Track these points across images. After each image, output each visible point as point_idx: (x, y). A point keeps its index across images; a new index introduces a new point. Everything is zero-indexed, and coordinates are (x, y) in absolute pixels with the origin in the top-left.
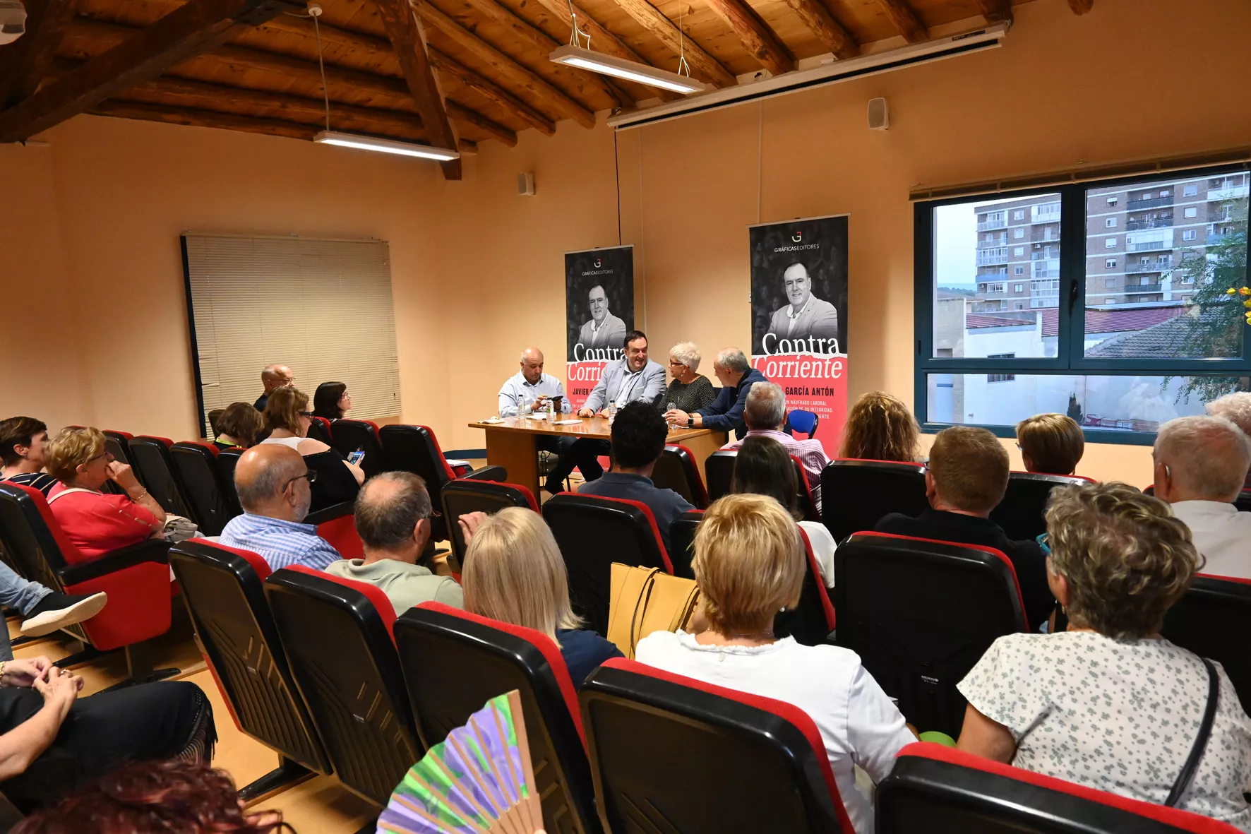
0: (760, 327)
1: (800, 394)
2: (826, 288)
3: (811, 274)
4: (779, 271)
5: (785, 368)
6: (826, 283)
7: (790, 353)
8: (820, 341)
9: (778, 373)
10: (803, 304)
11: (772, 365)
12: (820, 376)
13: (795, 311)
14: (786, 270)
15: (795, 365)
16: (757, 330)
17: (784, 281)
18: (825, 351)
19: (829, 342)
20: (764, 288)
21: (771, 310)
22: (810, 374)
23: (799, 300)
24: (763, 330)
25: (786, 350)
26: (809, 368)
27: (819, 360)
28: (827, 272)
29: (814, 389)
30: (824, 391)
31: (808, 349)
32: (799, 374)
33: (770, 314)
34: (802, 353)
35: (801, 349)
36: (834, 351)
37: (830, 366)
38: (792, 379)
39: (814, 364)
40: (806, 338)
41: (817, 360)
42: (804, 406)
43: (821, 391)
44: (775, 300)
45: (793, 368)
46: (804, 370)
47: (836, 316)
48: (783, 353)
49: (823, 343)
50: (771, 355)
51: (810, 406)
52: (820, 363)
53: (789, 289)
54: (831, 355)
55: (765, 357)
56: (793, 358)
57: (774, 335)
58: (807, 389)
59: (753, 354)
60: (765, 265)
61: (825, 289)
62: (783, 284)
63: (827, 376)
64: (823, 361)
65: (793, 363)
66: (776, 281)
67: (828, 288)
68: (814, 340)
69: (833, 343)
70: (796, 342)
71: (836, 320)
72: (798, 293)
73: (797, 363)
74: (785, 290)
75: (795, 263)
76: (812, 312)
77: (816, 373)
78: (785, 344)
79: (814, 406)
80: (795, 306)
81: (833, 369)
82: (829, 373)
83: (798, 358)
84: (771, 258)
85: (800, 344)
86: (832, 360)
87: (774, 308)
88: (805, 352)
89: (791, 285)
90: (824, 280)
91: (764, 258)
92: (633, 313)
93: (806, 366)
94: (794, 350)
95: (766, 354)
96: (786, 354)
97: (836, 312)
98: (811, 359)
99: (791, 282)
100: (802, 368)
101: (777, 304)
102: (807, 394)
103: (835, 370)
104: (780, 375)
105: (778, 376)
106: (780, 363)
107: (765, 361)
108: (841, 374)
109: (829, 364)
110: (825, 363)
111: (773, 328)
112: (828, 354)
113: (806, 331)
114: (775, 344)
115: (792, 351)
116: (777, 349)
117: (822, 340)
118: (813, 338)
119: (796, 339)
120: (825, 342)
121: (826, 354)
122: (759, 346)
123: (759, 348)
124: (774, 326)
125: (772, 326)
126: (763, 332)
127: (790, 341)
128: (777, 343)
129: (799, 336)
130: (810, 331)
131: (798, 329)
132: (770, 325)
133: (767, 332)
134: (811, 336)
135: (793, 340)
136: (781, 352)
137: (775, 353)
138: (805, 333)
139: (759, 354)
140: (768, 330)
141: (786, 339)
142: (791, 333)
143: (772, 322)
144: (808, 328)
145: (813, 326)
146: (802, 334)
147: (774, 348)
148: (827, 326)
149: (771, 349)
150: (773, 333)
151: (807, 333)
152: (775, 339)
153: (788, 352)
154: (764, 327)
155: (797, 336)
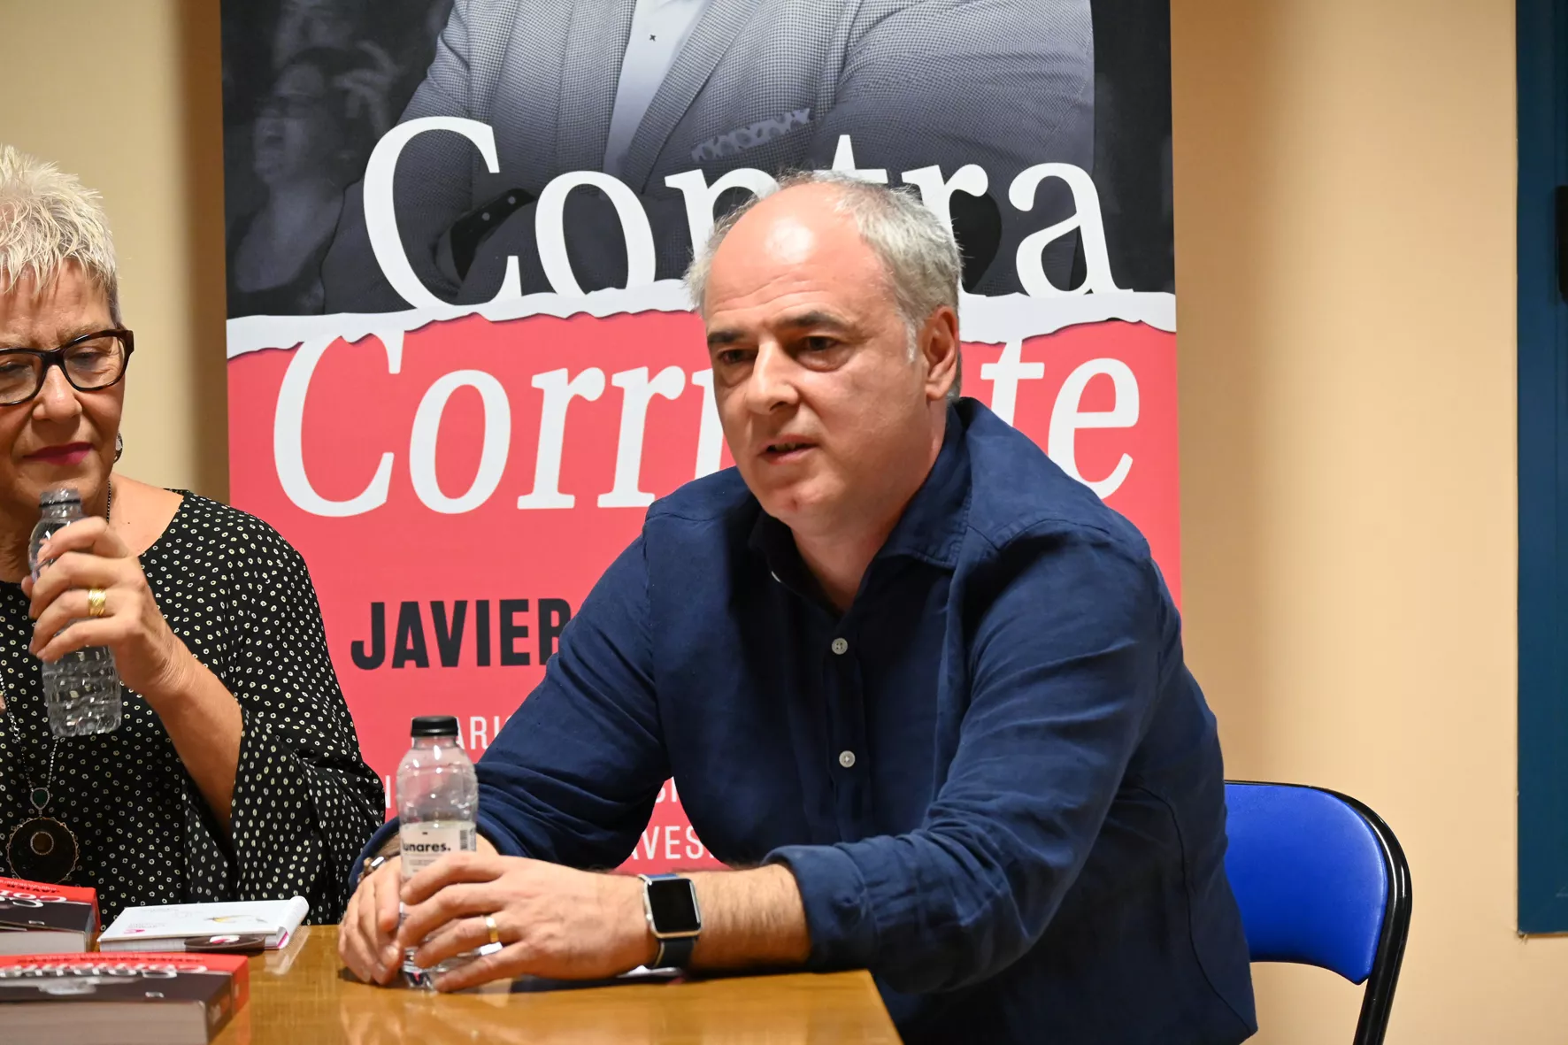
5: (593, 421)
7: (646, 290)
8: (936, 189)
9: (519, 476)
15: (693, 394)
18: (989, 274)
24: (364, 85)
36: (1065, 268)
49: (960, 200)
50: (446, 311)
54: (1038, 306)
55: (389, 329)
65: (671, 384)
68: (878, 176)
69: (1055, 200)
70: (696, 191)
78: (588, 209)
81: (1067, 418)
86: (1058, 348)
95: (404, 306)
103: (1082, 436)
104: (546, 494)
105: (525, 503)
106: (538, 381)
107: (395, 367)
108: (1133, 466)
109: (1024, 386)
110: (987, 371)
111: (467, 65)
112: (1017, 295)
113: (802, 107)
114: (486, 217)
115: (657, 278)
116: (513, 263)
117: (946, 178)
118: (861, 163)
119: (698, 174)
120: (986, 194)
121: (988, 295)
122: (318, 236)
123: (324, 248)
124: (482, 52)
125: (462, 51)
126: (365, 106)
127: (641, 192)
128: (512, 209)
129: (726, 146)
130: (835, 101)
131: (717, 83)
132: (440, 43)
133: (412, 105)
134: (845, 143)
135: (672, 181)
136: (554, 292)
137: (489, 291)
138: (782, 120)
139: (322, 310)
140: (423, 93)
141: (600, 169)
142: (647, 116)
143: (459, 17)
144: (812, 79)
145: (857, 61)
146: (754, 128)
147: (484, 250)
148: (998, 57)
149: (447, 260)
150: (469, 114)
151: (802, 116)
152: (493, 167)
153: (621, 283)
154: (367, 62)
155: (709, 144)
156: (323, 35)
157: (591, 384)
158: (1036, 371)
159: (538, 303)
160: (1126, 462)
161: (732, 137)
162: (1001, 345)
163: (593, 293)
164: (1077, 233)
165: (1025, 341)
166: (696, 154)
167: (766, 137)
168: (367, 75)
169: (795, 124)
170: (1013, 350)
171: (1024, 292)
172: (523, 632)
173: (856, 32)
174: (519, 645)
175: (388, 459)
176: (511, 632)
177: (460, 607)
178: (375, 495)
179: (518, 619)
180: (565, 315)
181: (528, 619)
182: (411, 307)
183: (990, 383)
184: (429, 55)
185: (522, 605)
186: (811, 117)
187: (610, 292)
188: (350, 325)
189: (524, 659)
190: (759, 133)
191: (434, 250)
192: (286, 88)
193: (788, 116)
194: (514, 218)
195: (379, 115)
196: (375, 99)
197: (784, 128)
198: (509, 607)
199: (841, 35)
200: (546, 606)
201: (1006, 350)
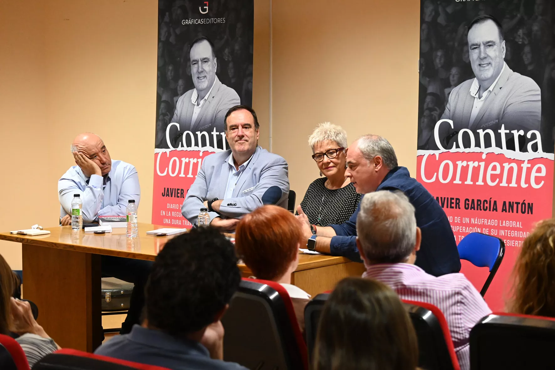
0: (431, 110)
1: (485, 210)
2: (527, 58)
3: (506, 35)
4: (461, 30)
5: (465, 170)
6: (527, 49)
7: (473, 149)
8: (516, 134)
9: (454, 178)
10: (494, 78)
11: (447, 166)
12: (513, 184)
13: (482, 88)
14: (470, 28)
15: (479, 166)
16: (426, 113)
17: (467, 43)
18: (523, 149)
19: (529, 135)
20: (439, 53)
21: (448, 84)
22: (501, 181)
23: (488, 72)
24: (435, 114)
25: (467, 144)
26: (498, 172)
27: (514, 161)
28: (529, 34)
29: (505, 203)
30: (520, 206)
31: (499, 145)
32: (484, 180)
33: (446, 91)
34: (489, 150)
35: (488, 144)
36: (535, 148)
37: (529, 171)
38: (474, 186)
39: (507, 166)
40: (496, 129)
41: (510, 161)
42: (490, 227)
43: (515, 205)
44: (454, 71)
45: (476, 170)
46: (492, 175)
47: (539, 98)
48: (462, 149)
49: (520, 136)
50: (445, 150)
51: (498, 228)
52: (514, 165)
53: (474, 55)
54: (530, 154)
55: (437, 153)
56: (477, 157)
57: (451, 122)
58: (495, 202)
59: (420, 147)
60: (441, 20)
61: (524, 57)
62: (465, 49)
63: (524, 185)
64: (520, 163)
65: (476, 164)
66: (456, 44)
67: (529, 56)
68: (508, 131)
69: (534, 137)
70: (481, 133)
71: (540, 103)
72: (486, 62)
73: (482, 164)
74: (469, 57)
75: (484, 19)
76: (504, 92)
77: (509, 181)
78: (466, 135)
79: (504, 228)
80: (481, 81)
81: (534, 174)
82: (528, 181)
83: (484, 156)
84: (449, 10)
85: (487, 137)
86: (533, 162)
87: (452, 83)
88: (494, 149)
89: (477, 51)
90: (524, 45)
91: (440, 9)
92: (251, 82)
93: (494, 168)
94: (478, 144)
95: (439, 149)
96: (467, 150)
97: (539, 92)
98: (501, 159)
99: (477, 46)
100: (489, 172)
101: (456, 78)
102: (495, 209)
103: (536, 177)
104: (457, 181)
105: (454, 182)
106: (457, 163)
107: (437, 159)
108: (544, 183)
109: (528, 168)
110: (522, 165)
111: (450, 111)
112: (527, 152)
113: (497, 119)
114: (451, 135)
115: (475, 147)
116: (455, 143)
117: (518, 132)
118: (505, 129)
119: (482, 130)
120: (523, 135)
121: (523, 152)
122: (428, 137)
123: (429, 139)
124: (452, 109)
125: (449, 109)
126: (435, 117)
127: (474, 132)
128: (455, 134)
129: (486, 125)
130: (502, 118)
131: (485, 115)
132: (446, 107)
133: (441, 117)
134: (503, 125)
135: (478, 131)
136: (460, 148)
137: (451, 148)
138: (494, 121)
139: (428, 149)
140: (443, 115)
141: (468, 129)
142: (475, 120)
143: (449, 103)
144: (499, 114)
145: (506, 112)
146: (490, 122)
147: (451, 141)
148: (526, 112)
149: (445, 142)
150: (450, 119)
151: (497, 121)
152: (453, 128)
153: (470, 147)
154: (436, 110)
155: (483, 125)
156: (430, 106)
157: (465, 163)
158: (529, 165)
159: (458, 150)
160: (543, 182)
161: (487, 124)
162: (524, 161)
163: (466, 149)
164: (537, 142)
165: (528, 160)
166: (482, 126)
167: (492, 124)
168: (436, 112)
169: (496, 122)
170: (526, 162)
171: (528, 152)
172: (453, 203)
173: (506, 107)
174: (453, 205)
175: (436, 174)
176: (452, 203)
177: (445, 198)
178: (433, 179)
179: (453, 201)
180: (461, 152)
181: (454, 201)
182: (440, 150)
183: (523, 167)
184: (444, 109)
185: (453, 199)
186: (498, 121)
187: (468, 149)
188: (431, 152)
189: (453, 207)
190: (491, 124)
191: (444, 140)
192: (425, 114)
193: (495, 121)
194: (455, 136)
195: (437, 118)
196: (437, 116)
197: (494, 123)
198: (452, 199)
199: (503, 108)
200: (457, 199)
201: (525, 161)
